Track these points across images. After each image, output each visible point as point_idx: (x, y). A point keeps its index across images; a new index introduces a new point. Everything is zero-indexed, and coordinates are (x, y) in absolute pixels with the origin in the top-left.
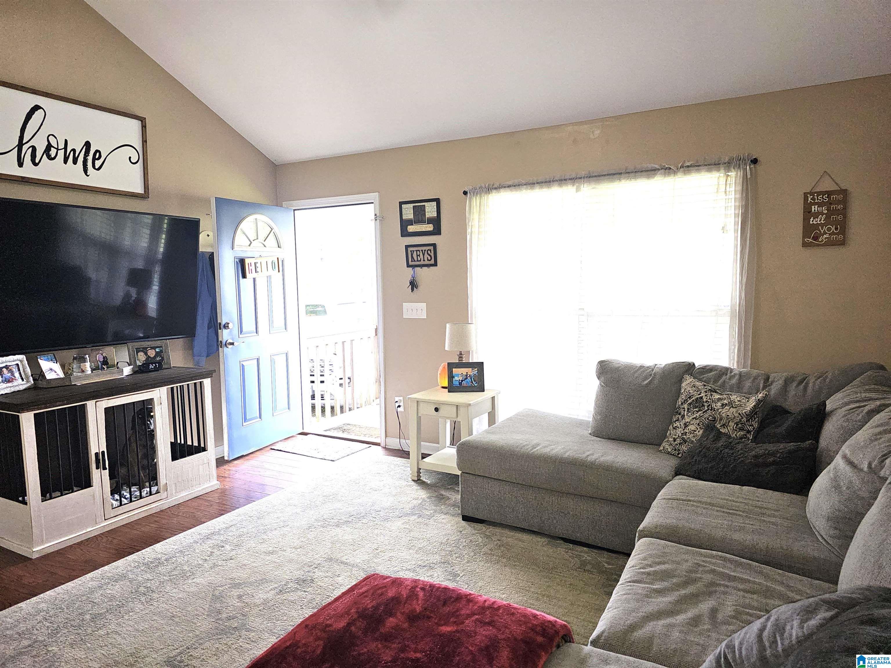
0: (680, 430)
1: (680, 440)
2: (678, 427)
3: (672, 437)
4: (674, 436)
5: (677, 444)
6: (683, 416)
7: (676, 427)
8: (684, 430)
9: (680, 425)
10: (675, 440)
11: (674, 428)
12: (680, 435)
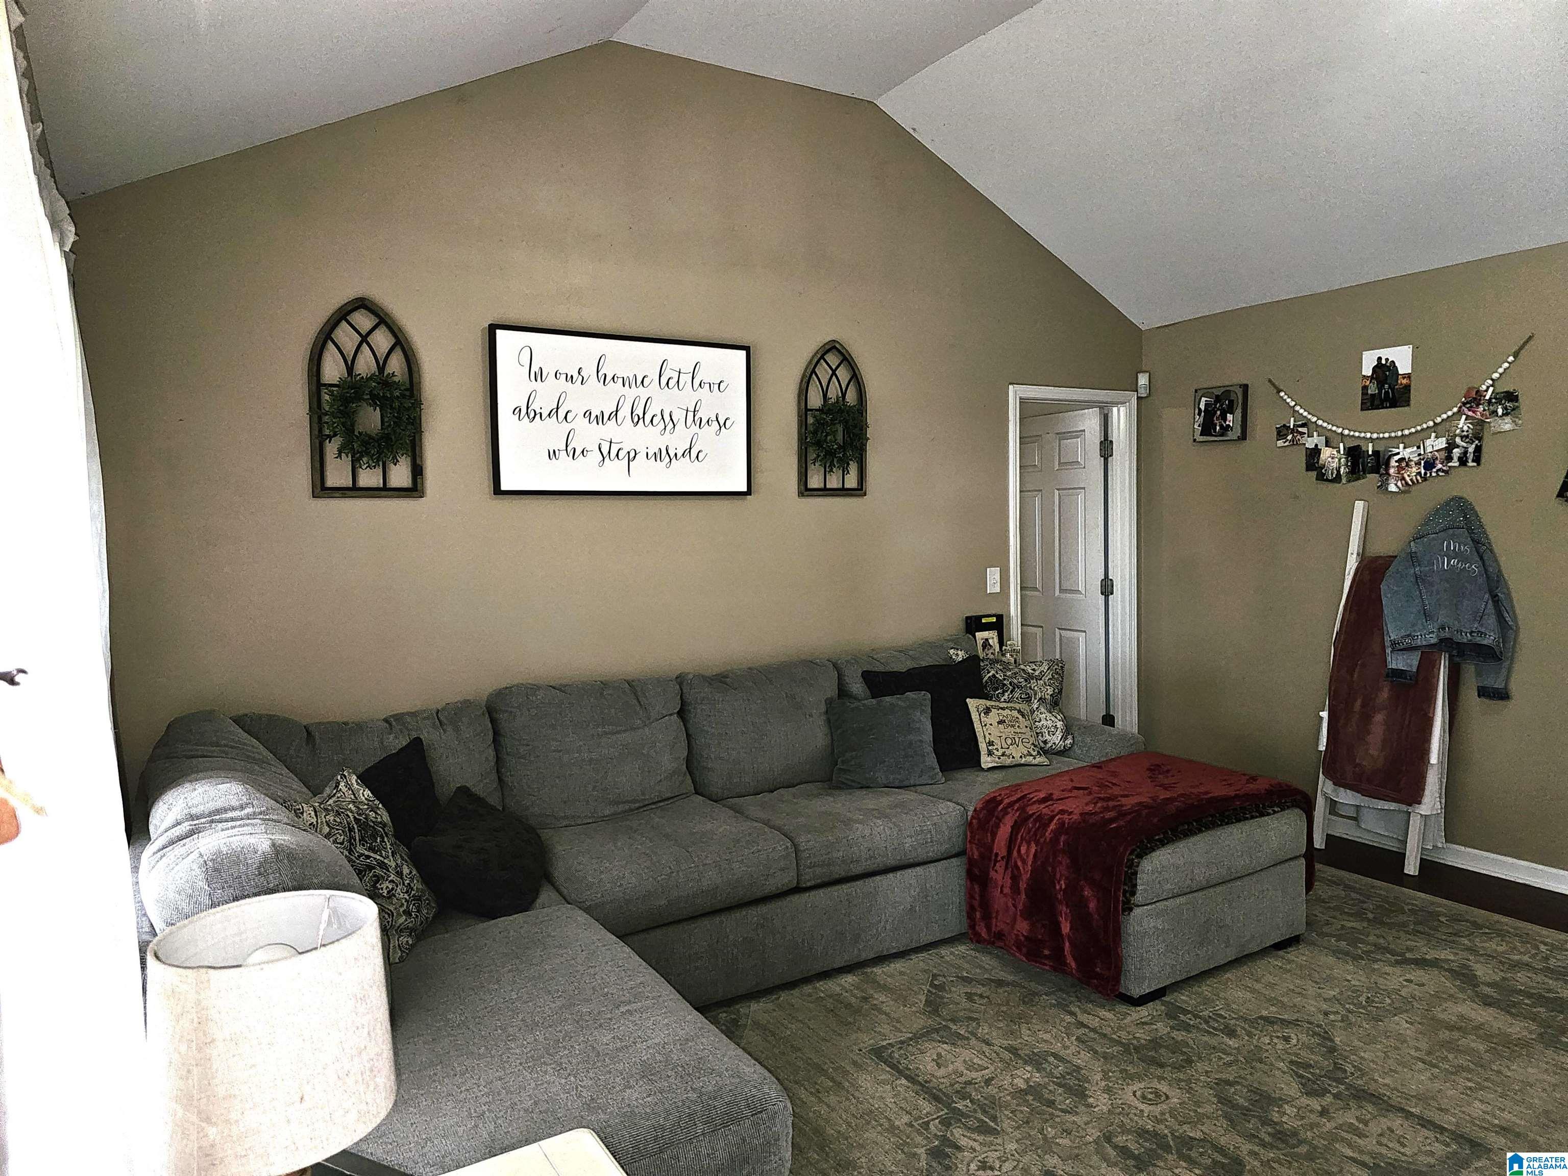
0: (399, 890)
1: (414, 905)
2: (393, 889)
3: (399, 915)
4: (402, 910)
5: (417, 916)
6: (382, 865)
7: (388, 892)
8: (404, 884)
9: (392, 881)
10: (408, 913)
11: (389, 898)
12: (408, 898)
